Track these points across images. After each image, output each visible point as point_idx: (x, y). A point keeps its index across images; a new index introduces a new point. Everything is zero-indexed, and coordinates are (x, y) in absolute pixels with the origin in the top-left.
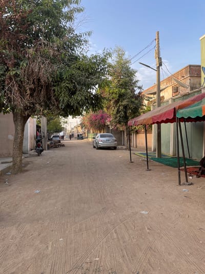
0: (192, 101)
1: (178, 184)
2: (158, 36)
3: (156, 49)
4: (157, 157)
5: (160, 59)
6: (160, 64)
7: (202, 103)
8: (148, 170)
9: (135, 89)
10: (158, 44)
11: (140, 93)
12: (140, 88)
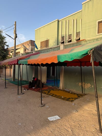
0: (26, 57)
1: (17, 94)
2: (16, 24)
3: (15, 29)
4: (13, 81)
5: (16, 34)
6: (16, 37)
7: (30, 58)
8: (6, 88)
9: (5, 46)
10: (16, 27)
11: (7, 48)
12: (7, 46)
